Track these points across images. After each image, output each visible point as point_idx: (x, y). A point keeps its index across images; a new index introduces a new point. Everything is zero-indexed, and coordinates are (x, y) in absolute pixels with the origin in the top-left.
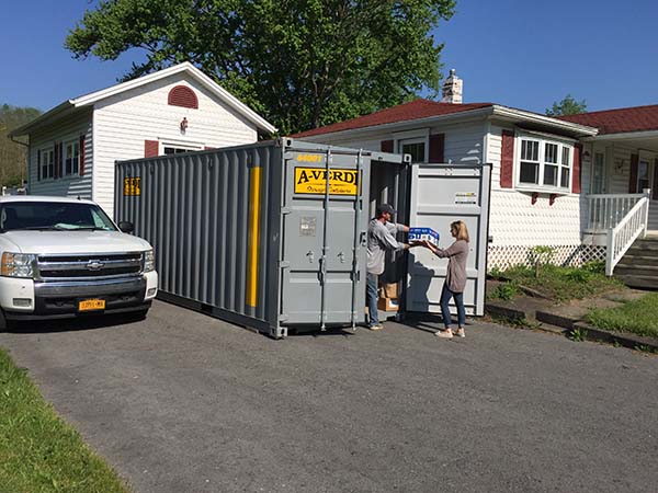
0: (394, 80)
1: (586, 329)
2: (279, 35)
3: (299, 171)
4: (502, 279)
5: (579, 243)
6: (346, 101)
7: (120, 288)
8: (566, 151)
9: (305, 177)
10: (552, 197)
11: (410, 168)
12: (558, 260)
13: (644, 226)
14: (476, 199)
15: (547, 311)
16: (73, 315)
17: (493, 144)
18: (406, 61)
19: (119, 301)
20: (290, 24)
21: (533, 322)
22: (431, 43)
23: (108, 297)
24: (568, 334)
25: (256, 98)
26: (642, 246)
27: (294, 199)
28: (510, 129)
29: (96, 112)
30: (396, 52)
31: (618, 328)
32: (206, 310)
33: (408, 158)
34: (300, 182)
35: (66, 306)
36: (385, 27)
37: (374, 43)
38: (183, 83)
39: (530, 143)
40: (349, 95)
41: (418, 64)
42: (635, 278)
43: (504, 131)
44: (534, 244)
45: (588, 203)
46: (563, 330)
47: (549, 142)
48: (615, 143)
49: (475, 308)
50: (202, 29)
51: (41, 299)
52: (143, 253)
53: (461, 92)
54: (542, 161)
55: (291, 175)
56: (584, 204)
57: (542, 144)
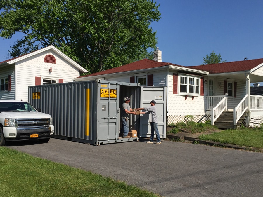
0: (135, 46)
1: (198, 141)
2: (85, 28)
3: (101, 90)
4: (174, 126)
5: (204, 114)
6: (114, 56)
7: (43, 130)
8: (197, 80)
9: (103, 92)
10: (193, 97)
11: (140, 88)
12: (196, 120)
13: (226, 107)
14: (162, 98)
15: (188, 136)
16: (28, 139)
17: (170, 78)
18: (140, 39)
19: (42, 135)
20: (89, 23)
21: (183, 140)
22: (151, 31)
23: (39, 133)
24: (193, 143)
25: (74, 55)
26: (225, 114)
27: (100, 99)
28: (176, 73)
29: (16, 66)
30: (136, 34)
31: (208, 140)
32: (70, 139)
33: (139, 84)
34: (102, 94)
35: (26, 136)
36: (130, 24)
37: (126, 31)
38: (50, 54)
39: (183, 78)
40: (115, 53)
41: (146, 40)
42: (221, 125)
43: (173, 74)
44: (186, 114)
45: (207, 99)
46: (192, 142)
47: (191, 77)
48: (217, 77)
49: (163, 135)
50: (49, 24)
51: (18, 134)
52: (50, 118)
53: (161, 56)
54: (188, 84)
55: (99, 91)
56: (205, 99)
57: (188, 78)
